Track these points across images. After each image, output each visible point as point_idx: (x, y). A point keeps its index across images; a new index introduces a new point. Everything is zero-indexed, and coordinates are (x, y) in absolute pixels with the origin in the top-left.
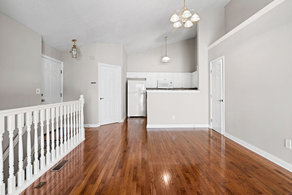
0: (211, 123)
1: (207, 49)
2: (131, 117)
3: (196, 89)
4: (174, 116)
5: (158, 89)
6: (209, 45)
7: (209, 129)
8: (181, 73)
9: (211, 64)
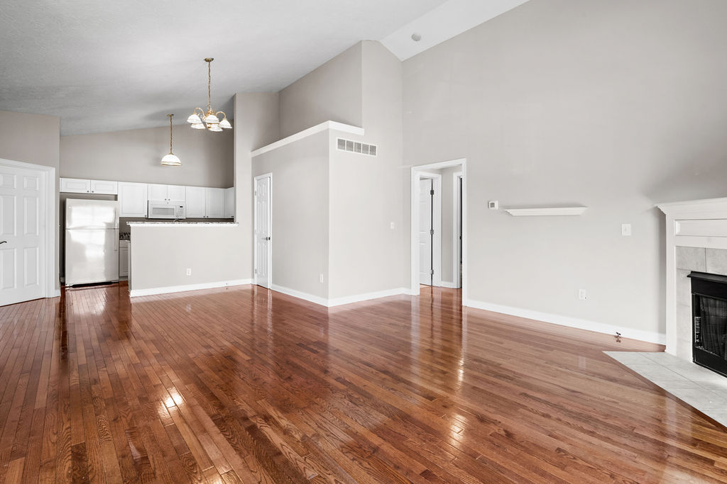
0: (256, 275)
1: (250, 155)
2: (75, 286)
3: (231, 220)
4: (190, 270)
5: (147, 219)
6: (254, 150)
7: (253, 285)
8: (203, 188)
9: (255, 181)
